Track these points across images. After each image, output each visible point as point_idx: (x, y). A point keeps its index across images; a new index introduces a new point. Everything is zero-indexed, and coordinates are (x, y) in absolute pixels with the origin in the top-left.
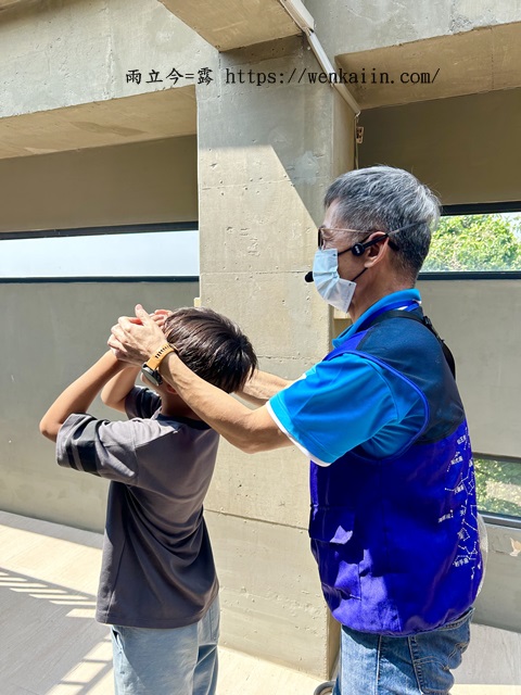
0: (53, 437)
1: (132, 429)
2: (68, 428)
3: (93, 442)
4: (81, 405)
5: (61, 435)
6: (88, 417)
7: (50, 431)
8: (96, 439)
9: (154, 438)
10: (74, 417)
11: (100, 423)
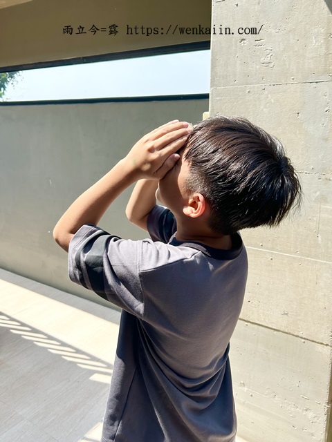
0: (66, 248)
1: (139, 251)
2: (79, 239)
3: (101, 257)
4: (91, 216)
5: (71, 246)
6: (99, 232)
7: (61, 239)
8: (104, 255)
9: (161, 263)
10: (86, 229)
11: (110, 238)
